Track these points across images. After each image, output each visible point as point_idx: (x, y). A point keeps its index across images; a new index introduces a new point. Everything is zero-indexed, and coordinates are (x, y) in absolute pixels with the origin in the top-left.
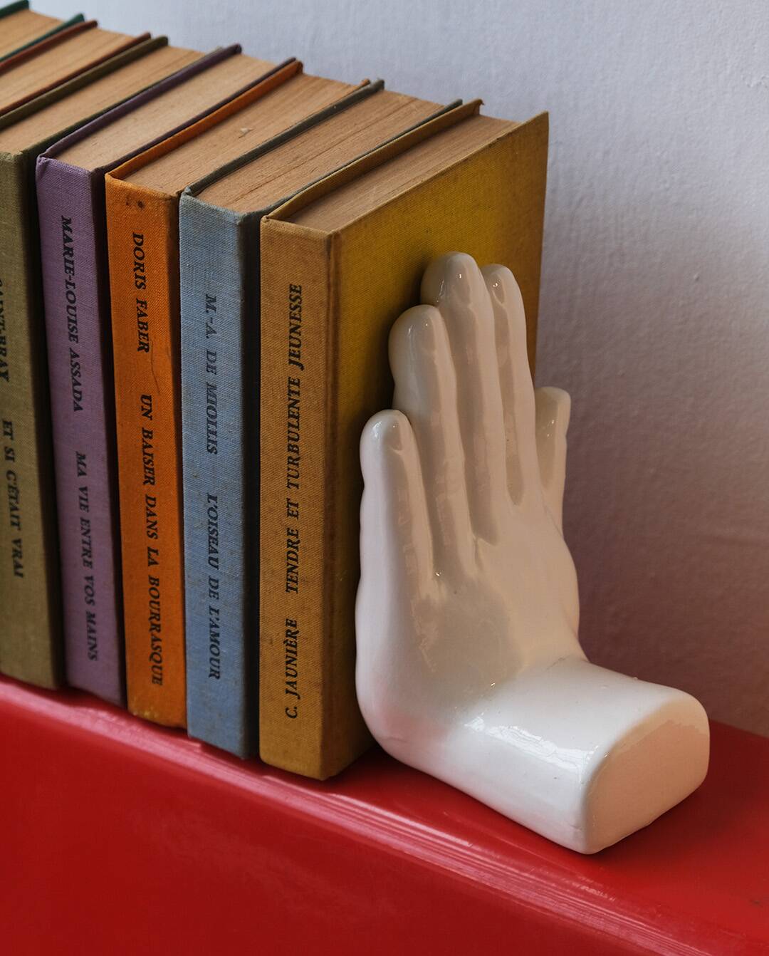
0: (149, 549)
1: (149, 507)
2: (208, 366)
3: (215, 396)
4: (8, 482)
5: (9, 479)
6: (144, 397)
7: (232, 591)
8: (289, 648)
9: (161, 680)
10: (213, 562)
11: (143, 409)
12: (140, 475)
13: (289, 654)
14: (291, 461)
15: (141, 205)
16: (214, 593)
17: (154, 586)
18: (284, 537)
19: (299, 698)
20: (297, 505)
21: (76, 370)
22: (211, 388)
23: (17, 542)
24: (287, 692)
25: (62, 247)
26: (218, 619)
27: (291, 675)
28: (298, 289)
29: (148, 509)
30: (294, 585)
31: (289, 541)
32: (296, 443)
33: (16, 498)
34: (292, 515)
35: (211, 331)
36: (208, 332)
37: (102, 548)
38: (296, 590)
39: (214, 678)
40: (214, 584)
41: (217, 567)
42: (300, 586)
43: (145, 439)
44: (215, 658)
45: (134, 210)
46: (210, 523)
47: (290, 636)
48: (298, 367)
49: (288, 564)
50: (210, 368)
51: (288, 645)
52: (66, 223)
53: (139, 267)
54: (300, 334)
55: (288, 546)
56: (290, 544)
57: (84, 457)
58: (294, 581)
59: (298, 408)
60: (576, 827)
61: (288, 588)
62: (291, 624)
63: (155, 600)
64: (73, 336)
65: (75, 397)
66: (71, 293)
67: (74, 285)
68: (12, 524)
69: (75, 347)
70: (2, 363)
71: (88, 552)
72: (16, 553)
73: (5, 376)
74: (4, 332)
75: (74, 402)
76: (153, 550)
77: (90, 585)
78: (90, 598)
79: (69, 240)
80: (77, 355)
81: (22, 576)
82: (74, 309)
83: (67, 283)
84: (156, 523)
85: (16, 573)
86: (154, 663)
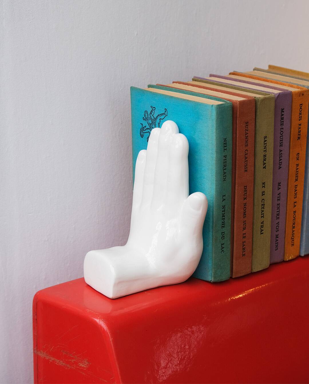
1: (295, 189)
4: (262, 203)
6: (297, 154)
9: (293, 244)
11: (297, 158)
12: (294, 179)
15: (303, 95)
17: (295, 214)
21: (281, 155)
23: (262, 222)
25: (281, 118)
33: (263, 208)
43: (297, 167)
45: (301, 96)
52: (282, 110)
53: (300, 114)
57: (280, 183)
63: (294, 218)
64: (281, 145)
65: (279, 165)
66: (282, 131)
67: (283, 129)
68: (262, 217)
69: (281, 148)
70: (264, 164)
71: (278, 215)
72: (262, 226)
73: (264, 168)
74: (266, 153)
75: (279, 167)
76: (295, 202)
77: (278, 225)
78: (277, 230)
79: (283, 115)
80: (282, 151)
81: (263, 233)
82: (282, 136)
83: (281, 129)
84: (297, 193)
85: (261, 234)
86: (292, 240)
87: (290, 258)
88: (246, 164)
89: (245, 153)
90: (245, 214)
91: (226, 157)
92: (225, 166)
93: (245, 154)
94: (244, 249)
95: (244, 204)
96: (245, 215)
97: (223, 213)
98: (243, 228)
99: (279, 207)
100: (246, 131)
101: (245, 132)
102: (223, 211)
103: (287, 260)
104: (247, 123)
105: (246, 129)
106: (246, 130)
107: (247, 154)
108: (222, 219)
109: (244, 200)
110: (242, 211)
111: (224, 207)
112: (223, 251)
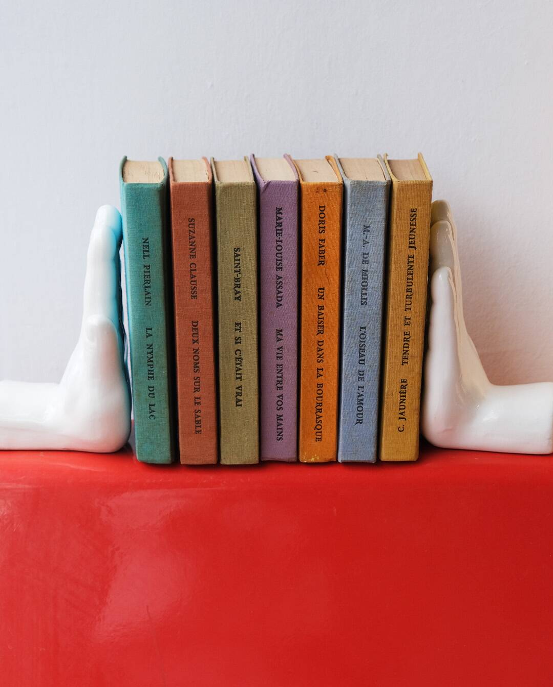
0: (318, 369)
1: (319, 347)
2: (363, 261)
3: (367, 275)
4: (236, 356)
5: (236, 354)
6: (320, 289)
7: (372, 373)
8: (402, 395)
9: (321, 438)
10: (362, 362)
11: (319, 295)
12: (315, 330)
13: (402, 398)
14: (408, 297)
15: (325, 191)
16: (361, 378)
17: (320, 388)
18: (402, 337)
19: (406, 420)
20: (410, 319)
21: (279, 285)
22: (365, 272)
23: (239, 388)
24: (400, 418)
25: (275, 223)
26: (363, 391)
27: (402, 409)
28: (415, 210)
29: (318, 348)
30: (406, 361)
31: (405, 338)
32: (410, 287)
33: (240, 364)
34: (407, 324)
35: (365, 243)
36: (364, 244)
37: (290, 377)
38: (407, 363)
39: (358, 424)
40: (361, 374)
41: (364, 364)
42: (409, 360)
43: (320, 311)
44: (360, 412)
45: (322, 193)
46: (360, 341)
47: (403, 388)
48: (413, 249)
49: (404, 351)
50: (365, 262)
51: (401, 393)
52: (279, 211)
53: (322, 222)
54: (415, 232)
55: (404, 341)
56: (405, 340)
57: (281, 331)
58: (406, 359)
59: (413, 269)
60: (550, 439)
61: (403, 363)
62: (404, 382)
63: (320, 396)
64: (279, 268)
65: (277, 300)
66: (280, 246)
67: (281, 241)
68: (237, 378)
69: (280, 273)
70: (237, 292)
71: (280, 382)
72: (238, 394)
73: (239, 298)
74: (239, 276)
75: (277, 303)
76: (320, 369)
77: (281, 399)
78: (280, 407)
79: (280, 218)
80: (281, 278)
81: (241, 405)
82: (281, 253)
83: (277, 241)
84: (323, 353)
85: (237, 405)
86: (316, 431)
87: (313, 460)
88: (194, 286)
89: (191, 267)
90: (196, 366)
91: (148, 268)
92: (147, 282)
93: (191, 270)
94: (198, 422)
95: (194, 350)
96: (198, 369)
97: (150, 355)
98: (195, 388)
99: (281, 370)
100: (192, 233)
101: (188, 234)
102: (148, 353)
103: (305, 462)
104: (192, 220)
105: (191, 229)
106: (190, 231)
107: (195, 270)
108: (149, 365)
109: (193, 343)
110: (191, 359)
111: (150, 346)
112: (152, 416)
